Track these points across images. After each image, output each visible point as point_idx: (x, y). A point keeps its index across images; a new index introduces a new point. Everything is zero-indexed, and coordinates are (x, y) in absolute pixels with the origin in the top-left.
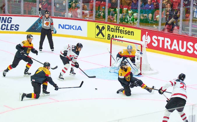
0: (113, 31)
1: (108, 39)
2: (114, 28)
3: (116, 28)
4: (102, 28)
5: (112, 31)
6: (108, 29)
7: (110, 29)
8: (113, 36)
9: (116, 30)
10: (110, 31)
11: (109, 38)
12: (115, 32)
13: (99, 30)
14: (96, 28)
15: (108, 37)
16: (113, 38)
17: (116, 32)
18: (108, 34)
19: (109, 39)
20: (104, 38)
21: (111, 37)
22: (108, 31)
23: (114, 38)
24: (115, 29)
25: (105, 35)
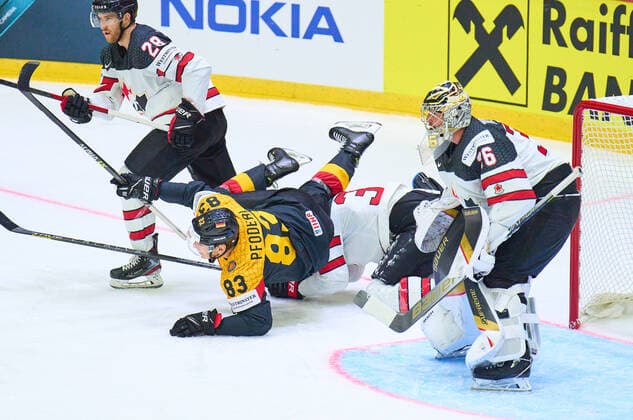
0: (588, 45)
1: (547, 106)
2: (598, 18)
3: (609, 19)
4: (499, 22)
5: (579, 46)
6: (551, 27)
7: (565, 30)
8: (588, 80)
9: (610, 36)
10: (562, 43)
11: (555, 98)
12: (603, 50)
13: (481, 34)
14: (455, 23)
15: (549, 89)
16: (585, 97)
17: (616, 52)
18: (552, 71)
19: (558, 108)
20: (519, 96)
21: (571, 90)
22: (546, 41)
23: (592, 94)
24: (603, 25)
25: (521, 78)
